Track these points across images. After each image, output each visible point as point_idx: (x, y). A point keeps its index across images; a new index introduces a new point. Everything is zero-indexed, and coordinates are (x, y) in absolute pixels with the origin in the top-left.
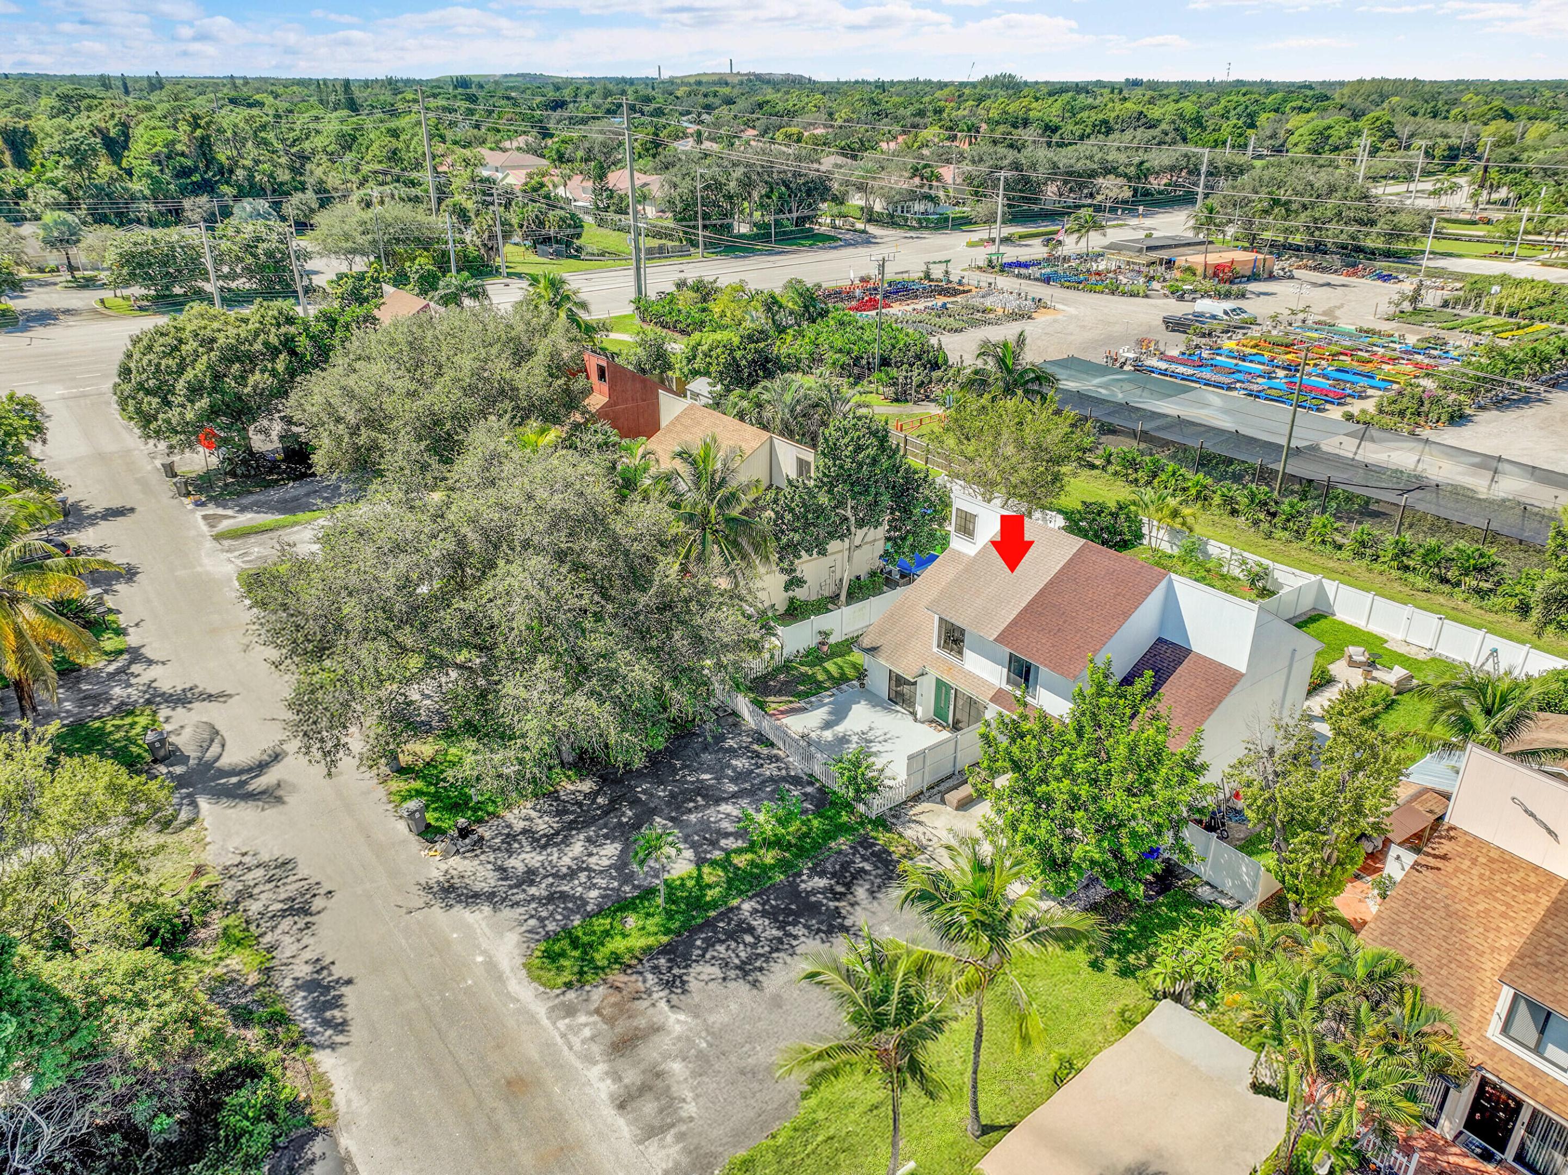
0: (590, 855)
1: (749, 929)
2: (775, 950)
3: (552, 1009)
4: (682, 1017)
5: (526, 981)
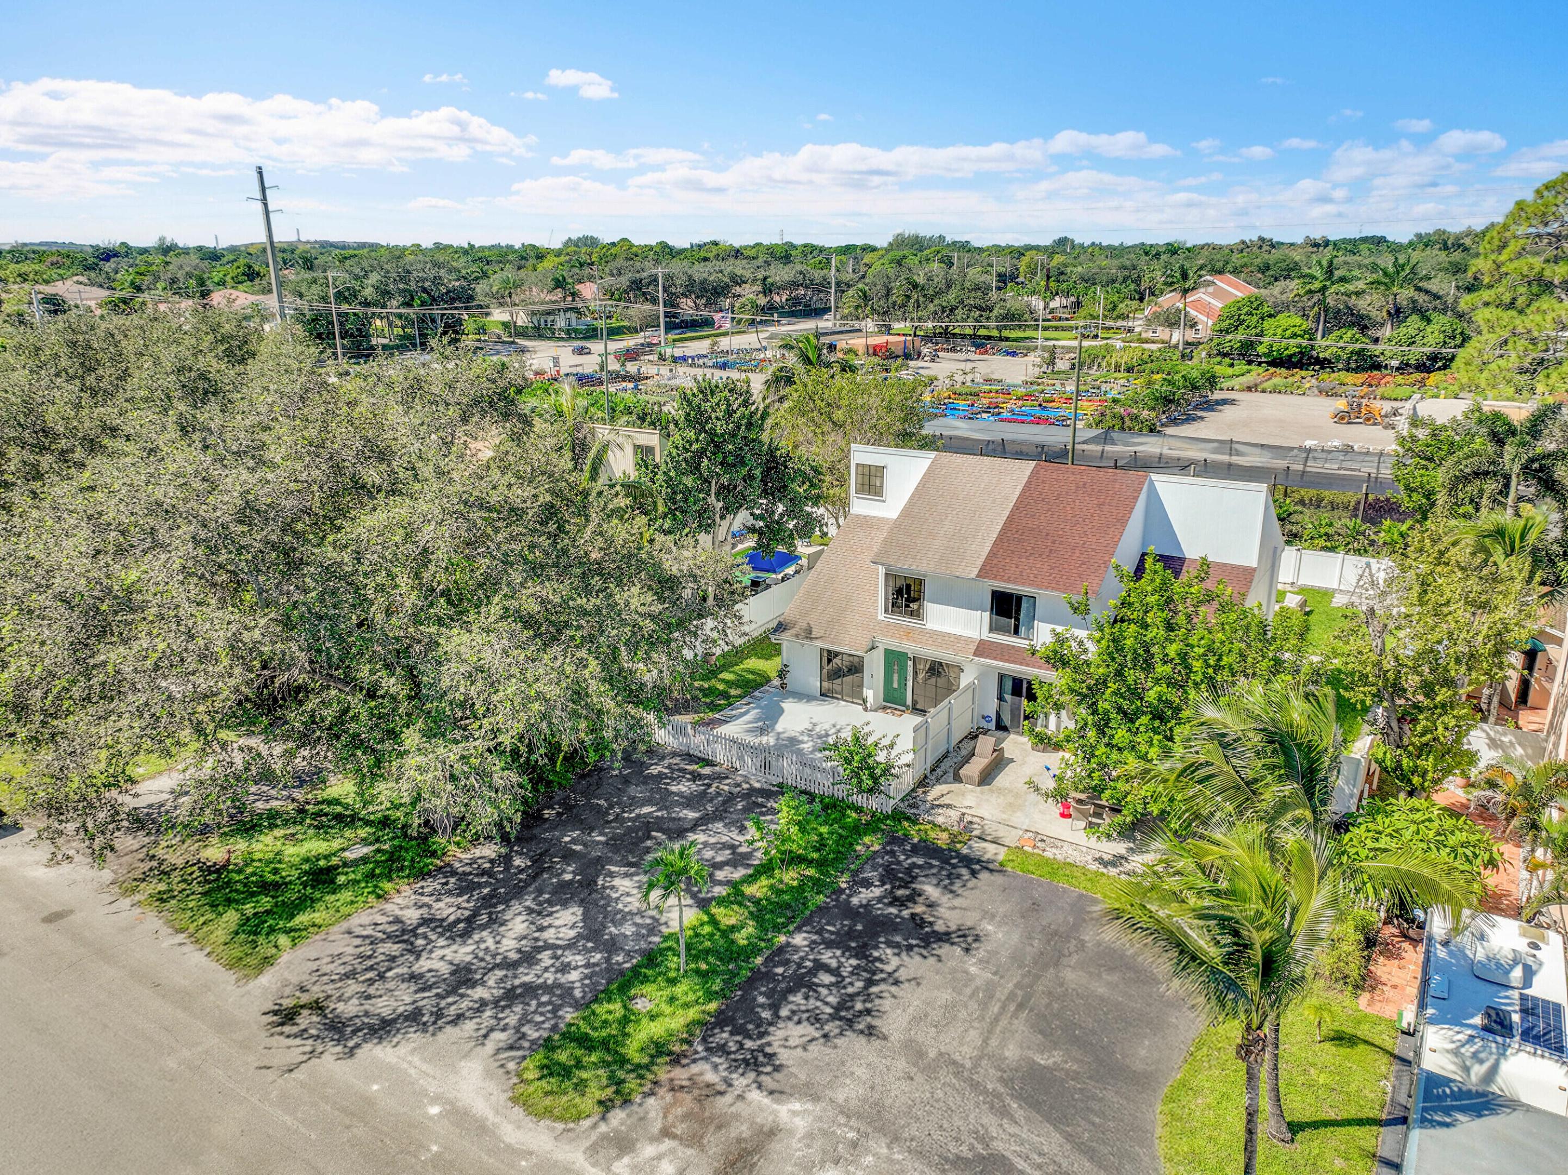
0: (541, 929)
1: (820, 966)
2: (870, 983)
3: (593, 1150)
4: (797, 1106)
5: (529, 1122)
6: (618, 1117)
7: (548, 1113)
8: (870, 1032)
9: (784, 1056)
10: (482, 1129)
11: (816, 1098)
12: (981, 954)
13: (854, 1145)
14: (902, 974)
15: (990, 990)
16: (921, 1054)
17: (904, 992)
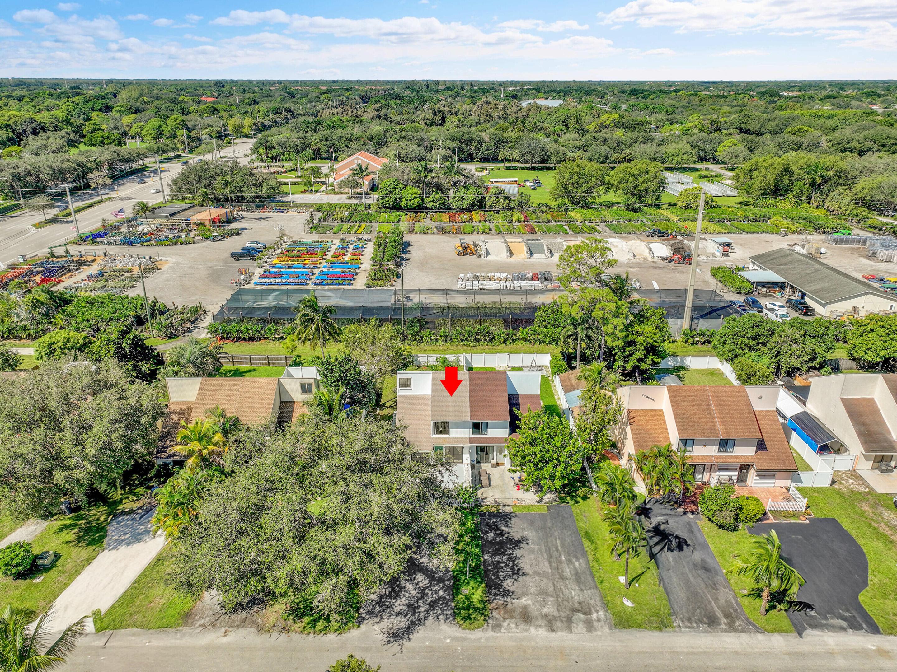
0: (418, 584)
1: (499, 562)
2: (514, 561)
3: (493, 630)
4: (525, 599)
5: (472, 632)
6: (490, 621)
7: (475, 628)
8: (524, 574)
9: (511, 589)
10: (464, 639)
11: (527, 595)
12: (530, 541)
13: (544, 601)
14: (519, 556)
15: (540, 550)
16: (539, 574)
17: (522, 559)
